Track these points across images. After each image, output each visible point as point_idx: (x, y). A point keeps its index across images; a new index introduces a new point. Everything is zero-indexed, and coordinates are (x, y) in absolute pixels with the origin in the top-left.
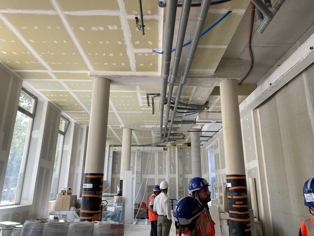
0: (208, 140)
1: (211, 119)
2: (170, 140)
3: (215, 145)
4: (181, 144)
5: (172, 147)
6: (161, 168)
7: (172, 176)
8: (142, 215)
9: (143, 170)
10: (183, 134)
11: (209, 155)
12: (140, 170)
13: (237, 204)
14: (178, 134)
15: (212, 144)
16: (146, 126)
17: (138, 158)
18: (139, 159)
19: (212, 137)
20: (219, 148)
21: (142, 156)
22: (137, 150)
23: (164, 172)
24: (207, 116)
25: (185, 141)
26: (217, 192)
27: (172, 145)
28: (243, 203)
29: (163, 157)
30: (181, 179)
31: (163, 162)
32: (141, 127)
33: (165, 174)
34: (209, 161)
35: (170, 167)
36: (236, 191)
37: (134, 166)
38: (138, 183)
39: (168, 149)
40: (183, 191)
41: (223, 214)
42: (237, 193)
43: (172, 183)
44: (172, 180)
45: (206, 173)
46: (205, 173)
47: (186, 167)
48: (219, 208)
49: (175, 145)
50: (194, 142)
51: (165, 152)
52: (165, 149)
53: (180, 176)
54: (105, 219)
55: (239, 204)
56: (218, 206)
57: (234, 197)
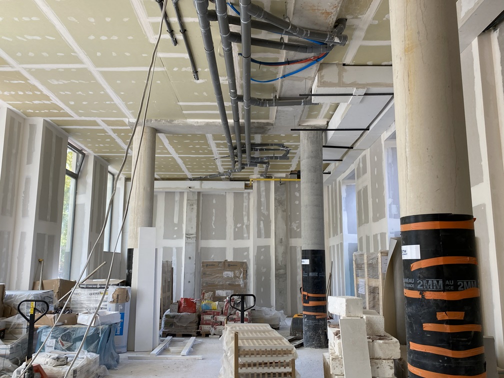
0: (343, 157)
1: (353, 85)
2: (254, 162)
3: (358, 168)
4: (284, 175)
5: (263, 179)
6: (239, 225)
7: (263, 242)
8: (186, 328)
9: (202, 229)
10: (283, 146)
11: (344, 195)
12: (194, 231)
13: (442, 322)
14: (272, 145)
15: (353, 167)
16: (191, 121)
17: (190, 204)
18: (192, 207)
19: (352, 148)
20: (368, 175)
21: (198, 200)
22: (186, 189)
23: (245, 235)
24: (340, 76)
25: (291, 165)
26: (363, 277)
27: (261, 175)
28: (466, 315)
29: (245, 204)
30: (281, 249)
31: (244, 213)
32: (176, 122)
33: (249, 239)
34: (343, 208)
35: (258, 224)
36: (437, 272)
37: (182, 222)
38: (190, 258)
39: (255, 185)
40: (286, 274)
41: (381, 341)
42: (441, 282)
43: (262, 257)
44: (263, 250)
45: (337, 235)
46: (334, 236)
47: (293, 224)
48: (370, 325)
49: (270, 177)
50: (308, 158)
51: (249, 193)
52: (247, 187)
53: (279, 242)
54: (69, 344)
55: (450, 322)
56: (365, 317)
57: (429, 295)
